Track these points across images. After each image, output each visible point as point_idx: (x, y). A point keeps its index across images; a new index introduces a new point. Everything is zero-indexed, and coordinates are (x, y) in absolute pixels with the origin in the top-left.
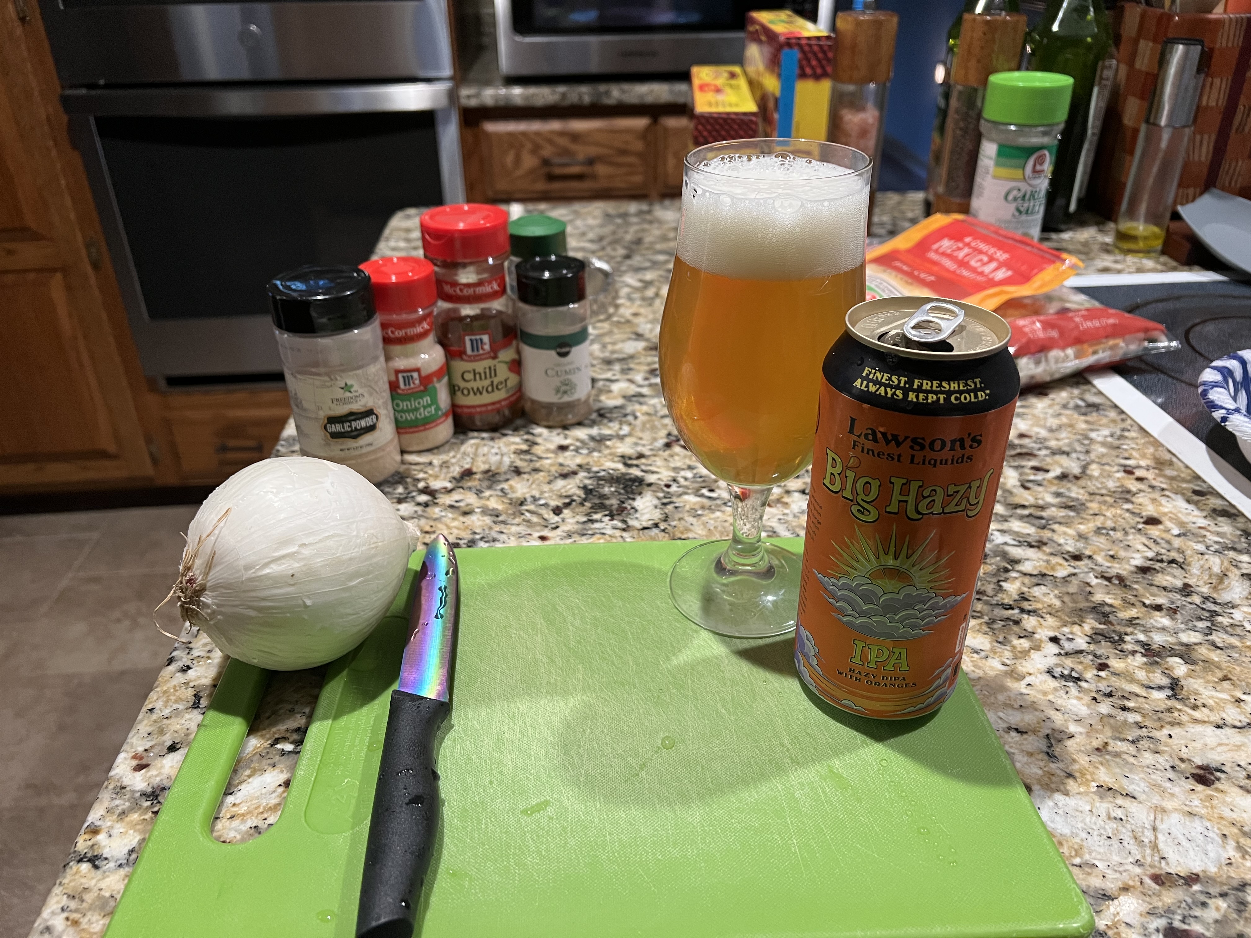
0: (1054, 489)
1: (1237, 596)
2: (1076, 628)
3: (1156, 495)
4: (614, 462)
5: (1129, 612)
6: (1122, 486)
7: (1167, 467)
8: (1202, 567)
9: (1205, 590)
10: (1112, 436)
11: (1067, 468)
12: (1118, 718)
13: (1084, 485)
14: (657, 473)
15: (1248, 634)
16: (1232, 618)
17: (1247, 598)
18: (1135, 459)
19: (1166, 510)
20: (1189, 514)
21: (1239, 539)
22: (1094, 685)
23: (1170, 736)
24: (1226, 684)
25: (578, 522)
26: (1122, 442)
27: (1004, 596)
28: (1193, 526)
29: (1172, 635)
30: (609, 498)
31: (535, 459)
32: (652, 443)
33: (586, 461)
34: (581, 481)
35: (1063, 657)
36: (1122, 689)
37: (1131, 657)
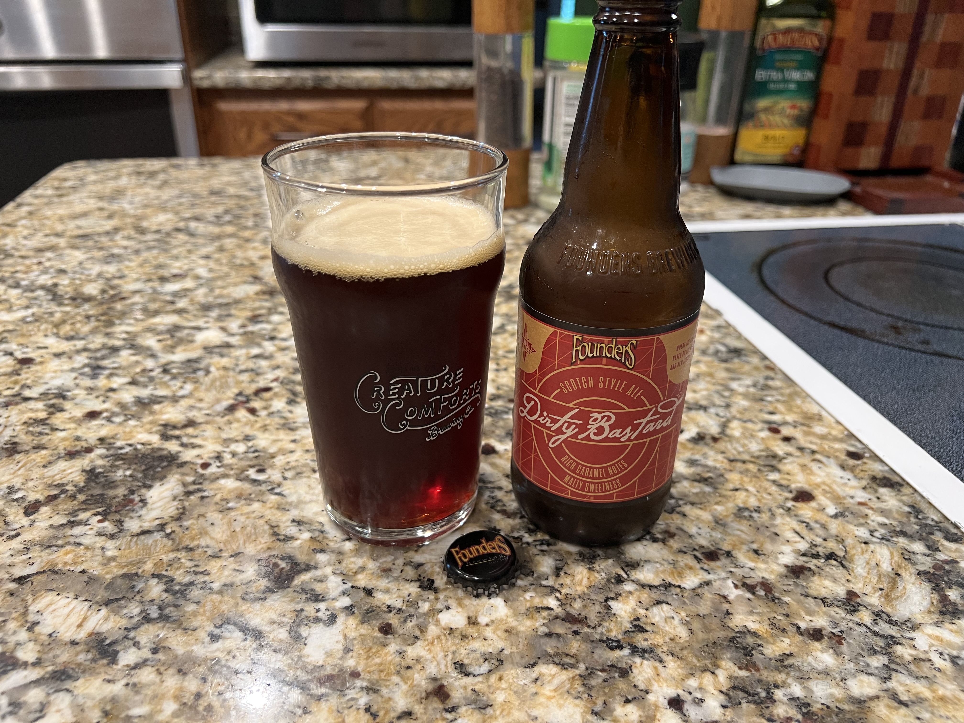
0: (687, 455)
1: (916, 609)
2: (708, 678)
3: (806, 460)
4: (151, 433)
5: (779, 644)
6: (768, 448)
7: (816, 423)
8: (868, 563)
9: (875, 600)
10: (754, 386)
11: (703, 426)
13: (723, 449)
14: (200, 446)
16: (915, 647)
17: (930, 612)
18: (781, 413)
19: (818, 480)
20: (845, 484)
21: (908, 517)
25: (52, 527)
26: (765, 393)
28: (851, 501)
29: (838, 685)
30: (116, 487)
31: (47, 431)
32: (212, 406)
33: (115, 432)
34: (92, 461)
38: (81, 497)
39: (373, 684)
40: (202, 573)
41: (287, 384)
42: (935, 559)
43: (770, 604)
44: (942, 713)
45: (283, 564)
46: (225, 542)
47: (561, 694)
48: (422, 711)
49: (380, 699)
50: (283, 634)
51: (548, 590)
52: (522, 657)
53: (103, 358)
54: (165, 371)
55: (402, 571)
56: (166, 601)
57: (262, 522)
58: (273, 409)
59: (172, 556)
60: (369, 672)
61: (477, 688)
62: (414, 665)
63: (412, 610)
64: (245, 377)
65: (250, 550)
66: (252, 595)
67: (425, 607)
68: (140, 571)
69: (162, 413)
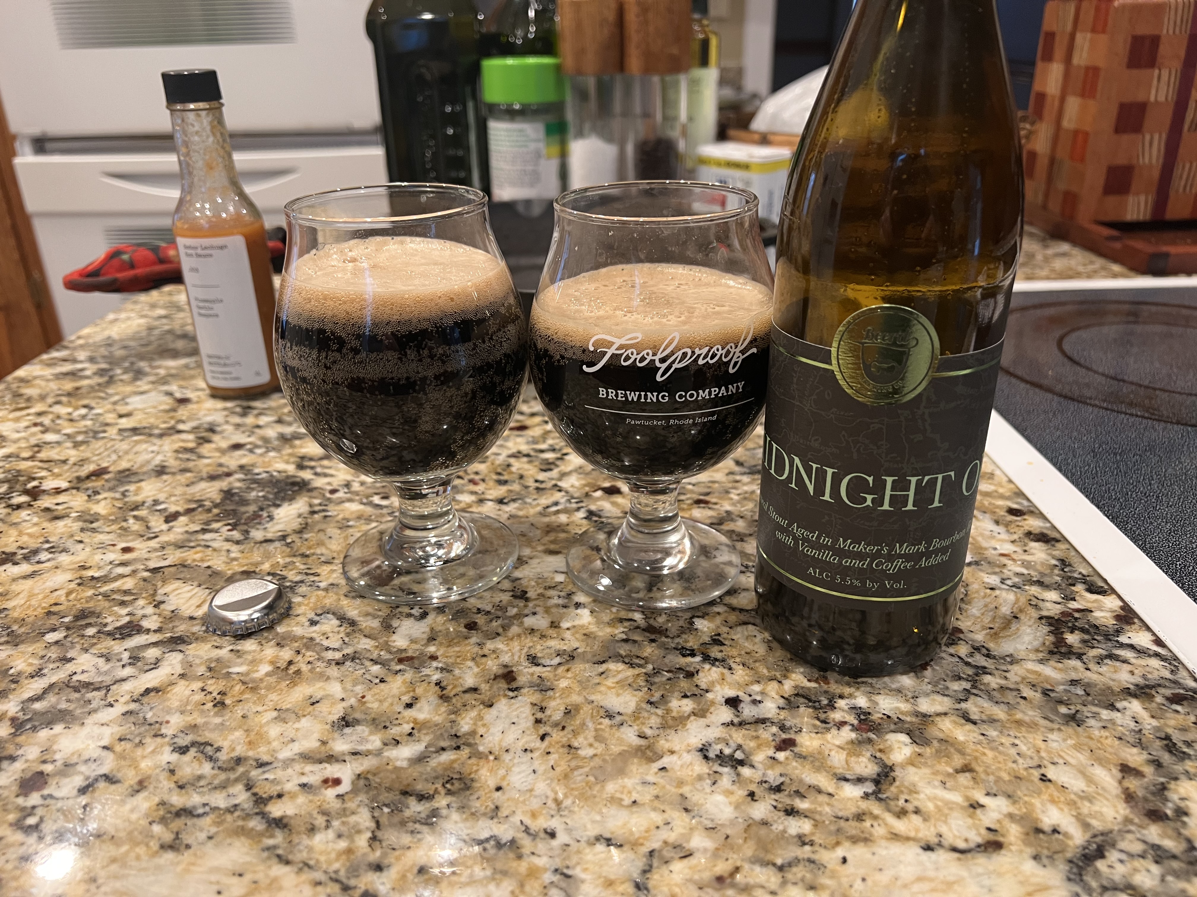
1: (1022, 647)
2: (773, 685)
4: (287, 462)
8: (986, 606)
9: (979, 637)
12: (774, 827)
14: (332, 476)
15: (1022, 702)
16: (1006, 678)
17: (1037, 651)
20: (993, 537)
21: (1052, 570)
22: (760, 773)
23: (844, 860)
24: (964, 779)
25: (187, 532)
27: (691, 638)
28: (993, 552)
29: (907, 701)
30: (248, 504)
31: (194, 458)
33: (254, 461)
34: (230, 483)
35: (734, 729)
36: (801, 781)
37: (834, 731)
38: (216, 511)
39: (448, 666)
40: (313, 574)
42: (1066, 607)
44: (1011, 733)
46: (339, 552)
47: (623, 686)
48: (487, 688)
49: (451, 677)
50: (375, 624)
52: (594, 655)
55: (498, 584)
59: (288, 560)
60: (446, 657)
61: (543, 675)
62: (490, 654)
63: (500, 613)
65: (358, 553)
66: (354, 593)
67: (513, 611)
68: (257, 570)
69: (301, 447)
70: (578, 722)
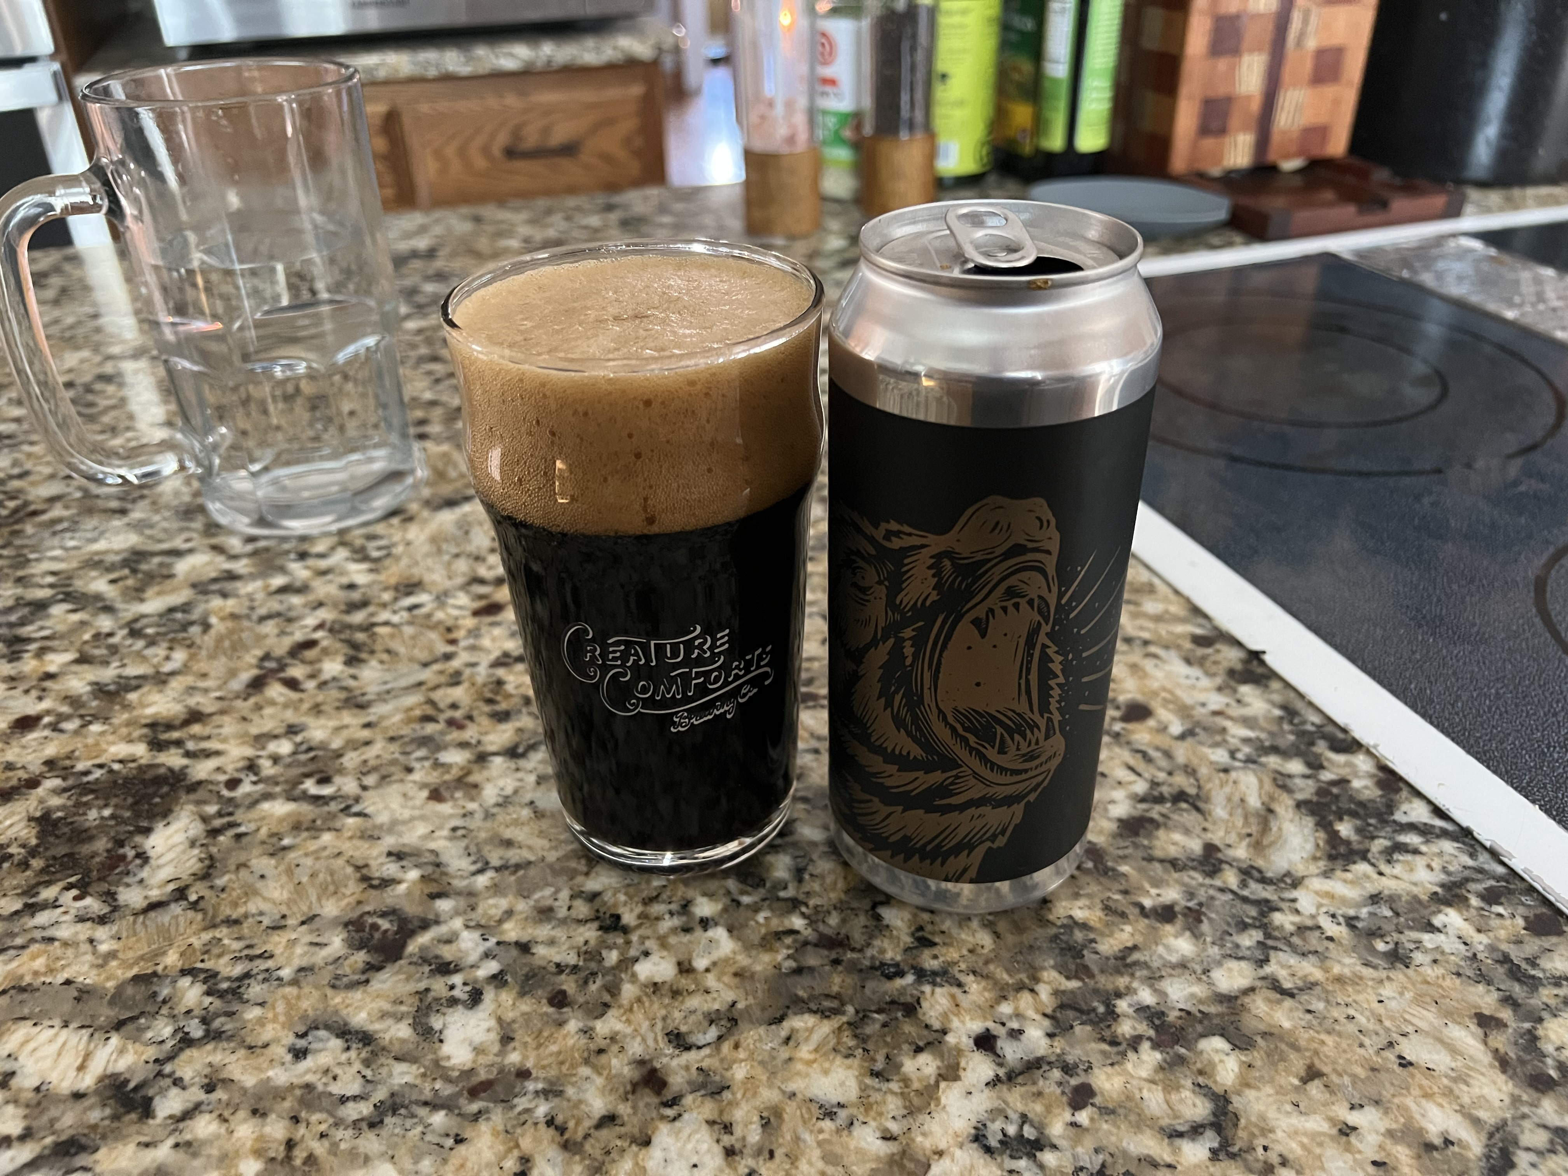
1: (1296, 857)
2: (1025, 999)
3: (1137, 656)
4: (131, 741)
5: (1117, 934)
7: (1146, 598)
8: (1229, 800)
9: (1241, 852)
14: (218, 753)
15: (1331, 945)
17: (1315, 858)
19: (1156, 685)
20: (1193, 687)
21: (1280, 724)
24: (1316, 1091)
27: (886, 944)
28: (1203, 711)
29: (1200, 979)
30: (91, 838)
32: (225, 683)
33: (69, 748)
34: (42, 801)
35: (1005, 1088)
36: (1125, 1153)
37: (1131, 1055)
38: (37, 863)
39: (551, 1083)
40: (260, 956)
41: (340, 632)
42: (1318, 781)
43: (1102, 879)
45: (385, 924)
46: (289, 903)
47: (825, 1054)
48: (629, 1110)
49: (565, 1103)
50: (403, 1031)
51: (790, 904)
52: (763, 1009)
53: (23, 622)
54: (135, 633)
55: (569, 908)
56: (211, 1008)
57: (340, 862)
58: (326, 675)
59: (206, 936)
60: (544, 1067)
61: (704, 1065)
62: (609, 1046)
63: (593, 965)
64: (270, 628)
65: (331, 909)
66: (345, 979)
67: (612, 957)
68: (160, 968)
69: (144, 706)
70: (788, 1137)
